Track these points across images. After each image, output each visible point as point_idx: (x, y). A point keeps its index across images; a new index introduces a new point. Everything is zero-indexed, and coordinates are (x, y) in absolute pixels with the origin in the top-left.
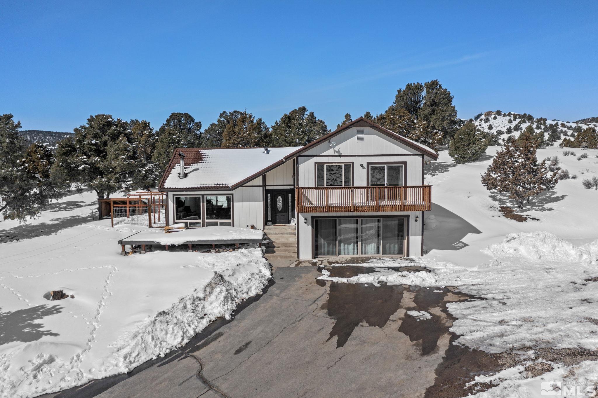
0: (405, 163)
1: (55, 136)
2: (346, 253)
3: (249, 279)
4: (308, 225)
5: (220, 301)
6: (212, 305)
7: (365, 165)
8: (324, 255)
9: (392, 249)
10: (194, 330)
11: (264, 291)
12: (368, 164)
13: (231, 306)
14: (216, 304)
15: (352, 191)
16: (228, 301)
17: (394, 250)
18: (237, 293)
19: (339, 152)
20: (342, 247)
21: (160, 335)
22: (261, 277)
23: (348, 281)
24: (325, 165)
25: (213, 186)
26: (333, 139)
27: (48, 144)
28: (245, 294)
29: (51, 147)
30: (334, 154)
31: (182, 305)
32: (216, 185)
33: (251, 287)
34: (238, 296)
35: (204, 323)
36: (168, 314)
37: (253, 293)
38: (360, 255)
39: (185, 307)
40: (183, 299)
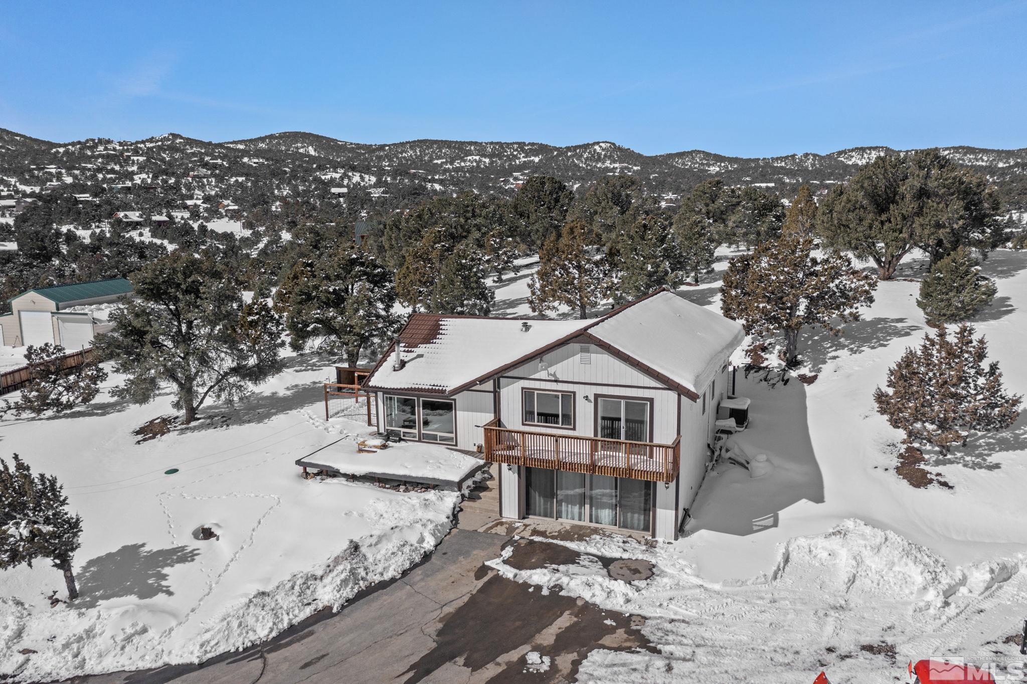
0: (651, 401)
1: (454, 147)
2: (569, 516)
3: (393, 553)
4: (514, 473)
5: (334, 585)
6: (325, 589)
7: (592, 398)
8: (540, 515)
9: (636, 522)
10: (290, 620)
11: (405, 573)
12: (597, 396)
13: (349, 592)
14: (329, 588)
15: (557, 441)
16: (347, 585)
17: (639, 524)
18: (367, 574)
19: (554, 375)
20: (564, 508)
21: (250, 620)
22: (413, 551)
23: (515, 576)
24: (536, 392)
25: (427, 387)
26: (547, 357)
27: (444, 160)
28: (378, 575)
29: (449, 166)
30: (547, 378)
31: (290, 584)
32: (430, 387)
33: (389, 566)
34: (368, 577)
35: (308, 611)
36: (269, 596)
37: (387, 576)
38: (586, 523)
39: (293, 588)
40: (295, 576)
